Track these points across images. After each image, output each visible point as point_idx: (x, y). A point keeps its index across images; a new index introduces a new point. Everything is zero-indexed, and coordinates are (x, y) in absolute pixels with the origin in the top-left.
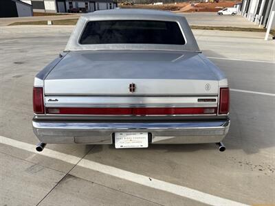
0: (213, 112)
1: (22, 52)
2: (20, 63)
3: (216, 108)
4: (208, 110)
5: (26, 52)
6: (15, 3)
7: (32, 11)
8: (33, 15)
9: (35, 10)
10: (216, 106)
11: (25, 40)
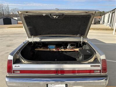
0: (99, 72)
1: (11, 41)
2: (9, 46)
3: (100, 70)
4: (96, 71)
5: (12, 40)
6: (11, 19)
7: (17, 22)
8: (18, 24)
9: (18, 22)
10: (100, 69)
11: (12, 35)
